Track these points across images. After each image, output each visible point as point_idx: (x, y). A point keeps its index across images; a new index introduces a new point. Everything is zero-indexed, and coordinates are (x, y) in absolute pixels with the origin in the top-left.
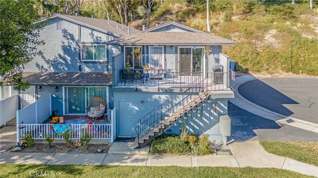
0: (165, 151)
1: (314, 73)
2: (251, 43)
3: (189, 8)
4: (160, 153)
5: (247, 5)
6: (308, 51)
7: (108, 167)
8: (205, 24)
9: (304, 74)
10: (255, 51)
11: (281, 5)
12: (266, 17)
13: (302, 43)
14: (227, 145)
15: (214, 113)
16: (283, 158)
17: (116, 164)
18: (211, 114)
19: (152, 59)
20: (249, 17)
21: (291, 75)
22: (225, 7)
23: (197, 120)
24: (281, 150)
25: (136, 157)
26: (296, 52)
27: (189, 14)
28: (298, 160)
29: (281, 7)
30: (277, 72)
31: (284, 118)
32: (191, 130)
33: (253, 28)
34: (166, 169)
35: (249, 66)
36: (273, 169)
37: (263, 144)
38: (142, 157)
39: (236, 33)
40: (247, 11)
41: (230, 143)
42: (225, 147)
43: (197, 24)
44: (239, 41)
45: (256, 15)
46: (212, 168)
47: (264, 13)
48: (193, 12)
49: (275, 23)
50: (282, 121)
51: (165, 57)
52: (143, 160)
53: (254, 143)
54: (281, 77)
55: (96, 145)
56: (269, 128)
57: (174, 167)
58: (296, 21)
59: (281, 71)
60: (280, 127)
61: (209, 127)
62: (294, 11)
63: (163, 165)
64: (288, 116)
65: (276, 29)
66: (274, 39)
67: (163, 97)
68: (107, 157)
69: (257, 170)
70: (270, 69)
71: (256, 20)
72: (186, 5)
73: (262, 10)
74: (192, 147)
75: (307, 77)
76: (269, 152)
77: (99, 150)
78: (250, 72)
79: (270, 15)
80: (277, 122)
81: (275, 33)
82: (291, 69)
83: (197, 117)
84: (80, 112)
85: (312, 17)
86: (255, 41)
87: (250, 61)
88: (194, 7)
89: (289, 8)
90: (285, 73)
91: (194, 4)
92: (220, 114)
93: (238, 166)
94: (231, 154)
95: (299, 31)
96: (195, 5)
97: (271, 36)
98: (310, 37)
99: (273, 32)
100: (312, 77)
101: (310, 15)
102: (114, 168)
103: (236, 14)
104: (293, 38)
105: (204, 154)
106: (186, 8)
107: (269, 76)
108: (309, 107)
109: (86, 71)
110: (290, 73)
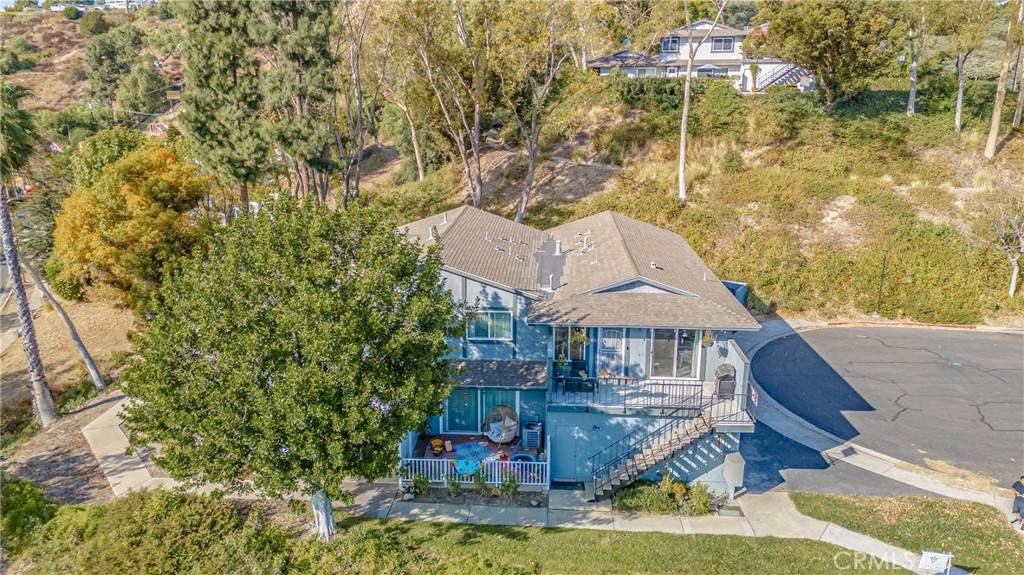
0: (638, 508)
1: (933, 316)
2: (786, 233)
3: (628, 120)
4: (630, 510)
5: (785, 116)
6: (926, 259)
7: (560, 530)
8: (672, 178)
9: (908, 320)
10: (797, 258)
11: (876, 116)
12: (830, 156)
13: (913, 238)
14: (735, 498)
15: (717, 449)
16: (823, 524)
17: (569, 526)
18: (711, 450)
19: (603, 347)
20: (788, 155)
21: (877, 321)
22: (725, 124)
23: (686, 459)
24: (823, 511)
25: (594, 515)
26: (896, 261)
27: (629, 140)
28: (847, 527)
29: (874, 125)
30: (845, 313)
31: (839, 444)
32: (676, 474)
33: (796, 193)
34: (648, 536)
35: (778, 295)
36: (807, 540)
37: (795, 498)
38: (603, 517)
39: (751, 205)
40: (782, 133)
41: (740, 495)
42: (731, 502)
43: (654, 177)
44: (757, 228)
45: (805, 148)
46: (715, 537)
47: (829, 140)
48: (640, 135)
49: (853, 178)
50: (834, 452)
51: (627, 343)
52: (609, 521)
53: (781, 496)
54: (851, 325)
55: (525, 493)
56: (808, 467)
57: (657, 532)
58: (910, 170)
59: (853, 311)
60: (827, 466)
61: (705, 469)
62: (908, 138)
63: (641, 530)
64: (847, 439)
65: (854, 196)
66: (845, 223)
67: (631, 421)
68: (550, 514)
69: (782, 541)
70: (828, 305)
71: (806, 163)
72: (621, 112)
73: (823, 132)
74: (680, 504)
75: (914, 327)
76: (803, 514)
77: (534, 503)
78: (779, 312)
79: (845, 148)
80: (823, 454)
81: (851, 207)
82: (879, 306)
83: (687, 455)
84: (467, 428)
85: (957, 155)
86: (797, 227)
87: (781, 283)
88: (642, 120)
89: (897, 127)
90: (863, 316)
91: (643, 108)
92: (727, 451)
93: (752, 535)
94: (742, 515)
95: (912, 202)
96: (645, 114)
97: (840, 216)
98: (939, 220)
99: (847, 202)
100: (925, 327)
101: (951, 151)
102: (571, 533)
103: (754, 144)
104: (895, 222)
105: (701, 514)
106: (620, 120)
107: (824, 324)
108: (893, 420)
109: (474, 358)
110: (875, 316)
